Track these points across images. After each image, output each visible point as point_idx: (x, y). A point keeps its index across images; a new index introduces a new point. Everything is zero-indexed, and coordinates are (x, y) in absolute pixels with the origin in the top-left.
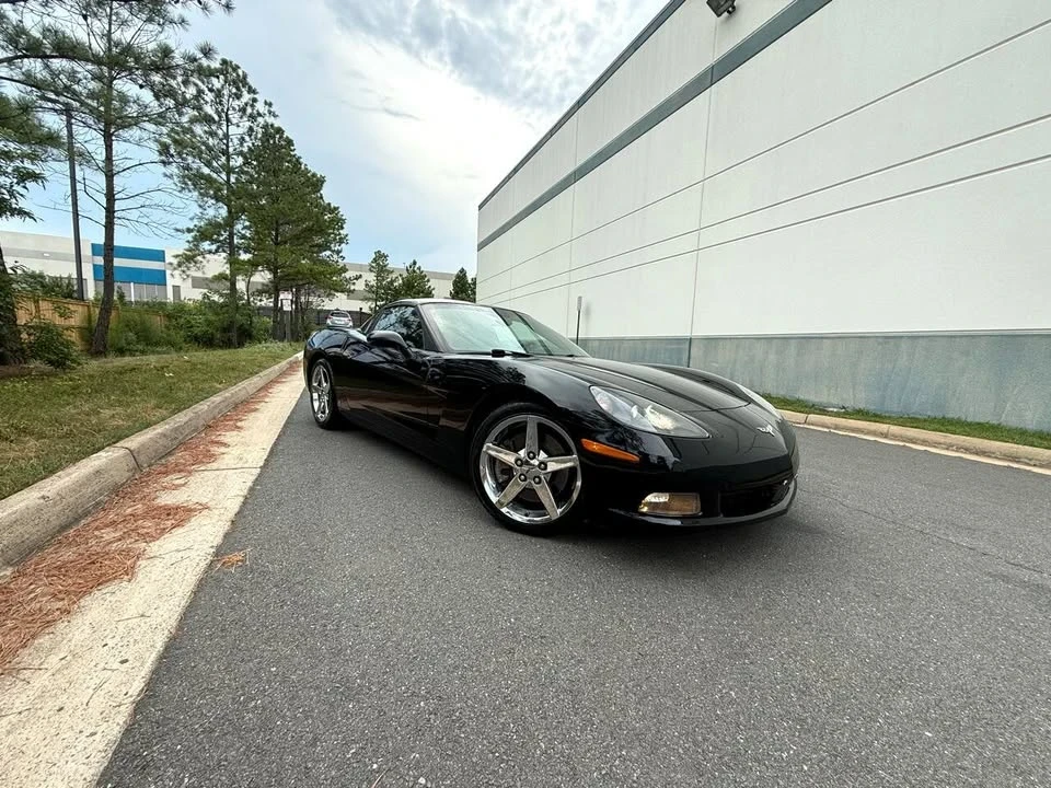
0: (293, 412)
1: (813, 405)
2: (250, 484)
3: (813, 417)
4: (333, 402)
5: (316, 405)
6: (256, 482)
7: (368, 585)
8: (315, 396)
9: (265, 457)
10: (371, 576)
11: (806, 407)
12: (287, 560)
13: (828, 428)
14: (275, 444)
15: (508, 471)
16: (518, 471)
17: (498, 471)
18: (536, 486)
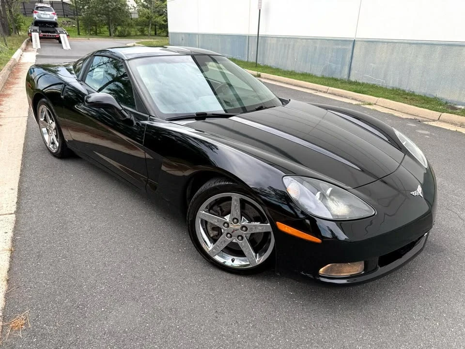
0: (26, 138)
1: (446, 103)
2: (10, 234)
3: (445, 116)
4: (60, 135)
5: (46, 137)
6: (16, 231)
7: (123, 341)
8: (44, 130)
9: (16, 200)
10: (125, 332)
11: (441, 105)
12: (59, 319)
13: (456, 125)
14: (21, 182)
15: (218, 229)
16: (224, 230)
17: (209, 228)
18: (240, 242)
